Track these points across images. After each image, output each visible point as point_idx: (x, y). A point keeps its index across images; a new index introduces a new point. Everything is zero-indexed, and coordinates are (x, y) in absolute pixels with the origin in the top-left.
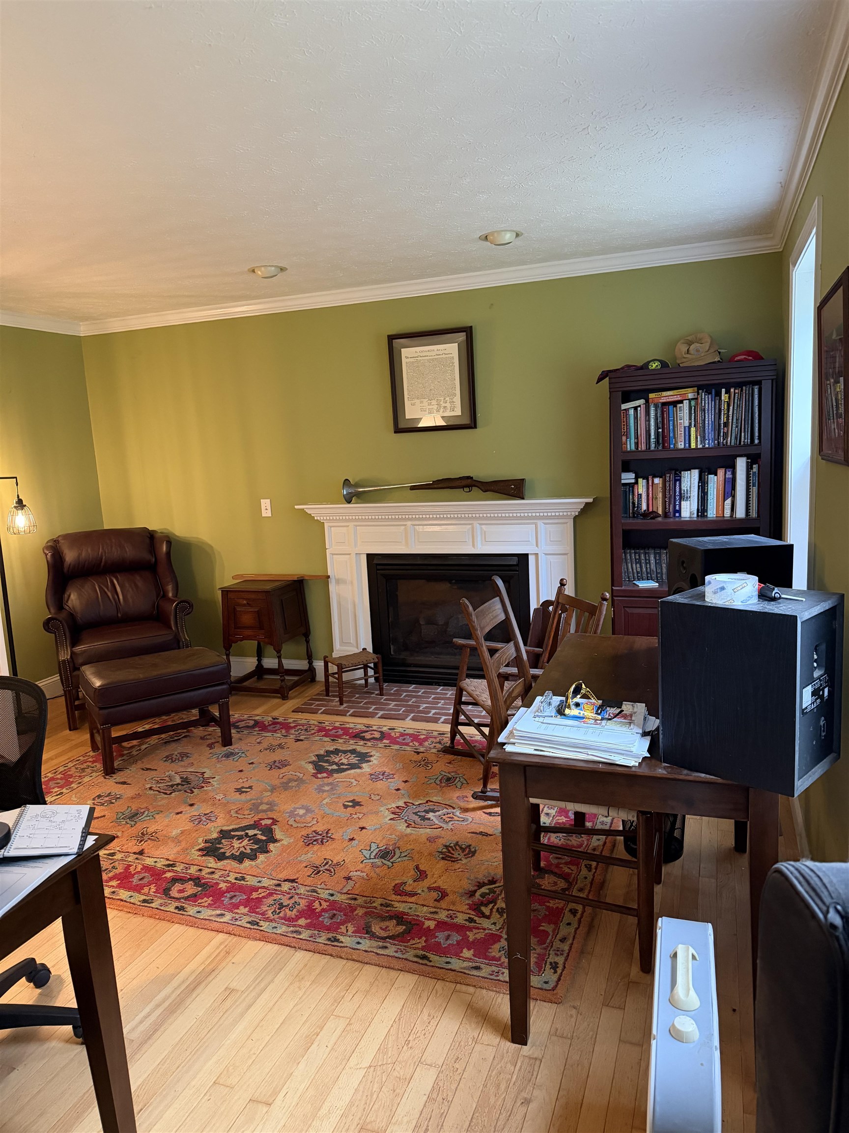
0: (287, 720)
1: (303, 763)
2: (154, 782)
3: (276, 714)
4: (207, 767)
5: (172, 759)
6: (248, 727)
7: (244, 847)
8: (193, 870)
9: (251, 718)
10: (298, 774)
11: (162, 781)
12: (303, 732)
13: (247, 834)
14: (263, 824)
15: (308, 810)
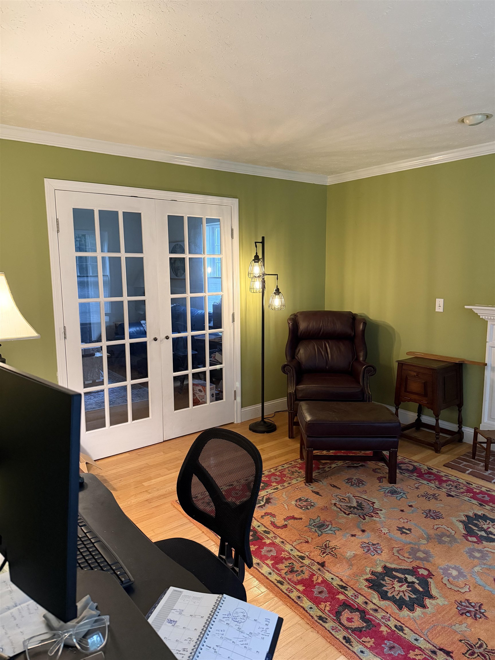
0: (440, 473)
1: (454, 520)
2: (337, 499)
3: (430, 464)
4: (376, 498)
5: (351, 482)
6: (408, 470)
7: (403, 591)
8: (360, 600)
9: (411, 463)
10: (451, 530)
11: (343, 501)
12: (453, 489)
13: (406, 578)
14: (420, 573)
15: (461, 574)
